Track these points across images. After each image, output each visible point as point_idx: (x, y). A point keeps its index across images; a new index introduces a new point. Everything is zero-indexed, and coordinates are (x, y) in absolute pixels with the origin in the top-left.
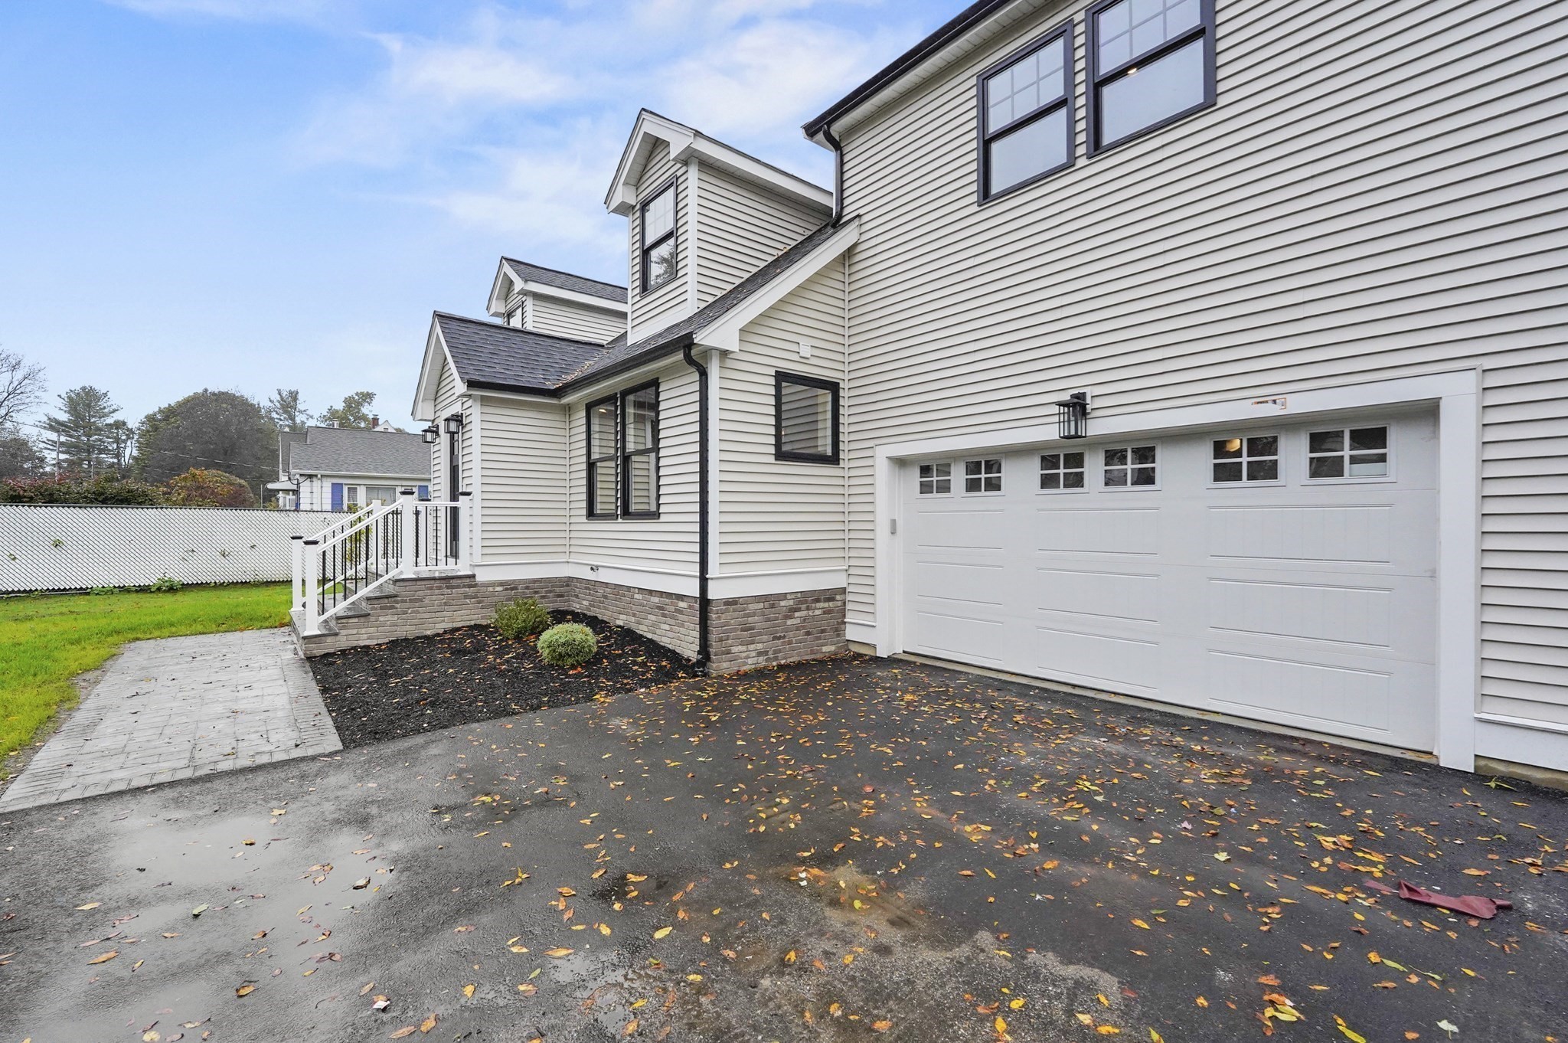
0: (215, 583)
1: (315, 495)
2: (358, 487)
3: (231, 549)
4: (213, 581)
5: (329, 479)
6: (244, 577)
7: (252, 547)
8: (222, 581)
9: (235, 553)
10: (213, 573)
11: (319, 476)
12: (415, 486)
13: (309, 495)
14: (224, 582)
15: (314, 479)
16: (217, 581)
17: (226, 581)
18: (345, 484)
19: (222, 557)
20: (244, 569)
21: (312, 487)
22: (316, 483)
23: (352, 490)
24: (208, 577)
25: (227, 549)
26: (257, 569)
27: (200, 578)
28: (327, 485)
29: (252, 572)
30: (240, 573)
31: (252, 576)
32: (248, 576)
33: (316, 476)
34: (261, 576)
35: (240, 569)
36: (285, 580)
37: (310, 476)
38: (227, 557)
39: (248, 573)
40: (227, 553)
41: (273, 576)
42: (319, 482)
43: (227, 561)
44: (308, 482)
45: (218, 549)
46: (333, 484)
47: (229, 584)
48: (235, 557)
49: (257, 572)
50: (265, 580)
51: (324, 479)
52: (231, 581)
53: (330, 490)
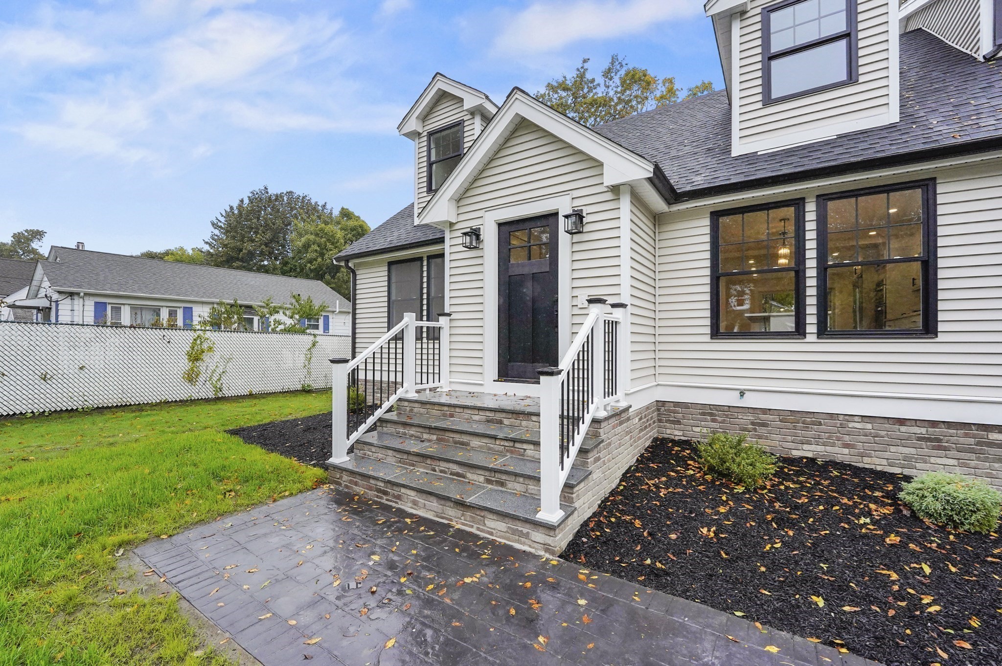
0: (32, 412)
1: (76, 313)
2: (122, 307)
3: (55, 372)
4: (30, 411)
5: (91, 298)
6: (70, 403)
7: (81, 368)
8: (41, 410)
9: (60, 376)
10: (30, 401)
11: (82, 294)
12: (179, 307)
13: (69, 313)
14: (44, 411)
15: (76, 297)
16: (35, 411)
17: (47, 410)
18: (109, 303)
19: (42, 381)
20: (70, 394)
21: (72, 305)
22: (78, 302)
23: (117, 310)
24: (24, 406)
25: (49, 372)
26: (86, 393)
27: (12, 408)
28: (90, 304)
29: (80, 398)
30: (65, 399)
31: (80, 403)
32: (75, 403)
33: (78, 294)
34: (91, 402)
35: (65, 394)
36: (119, 404)
37: (71, 295)
38: (49, 381)
39: (75, 399)
40: (48, 376)
41: (106, 401)
42: (81, 300)
43: (48, 386)
44: (68, 301)
45: (37, 372)
46: (96, 303)
47: (51, 413)
48: (60, 380)
49: (86, 398)
50: (96, 406)
51: (86, 298)
52: (53, 410)
53: (93, 308)
